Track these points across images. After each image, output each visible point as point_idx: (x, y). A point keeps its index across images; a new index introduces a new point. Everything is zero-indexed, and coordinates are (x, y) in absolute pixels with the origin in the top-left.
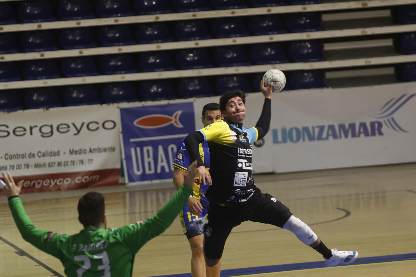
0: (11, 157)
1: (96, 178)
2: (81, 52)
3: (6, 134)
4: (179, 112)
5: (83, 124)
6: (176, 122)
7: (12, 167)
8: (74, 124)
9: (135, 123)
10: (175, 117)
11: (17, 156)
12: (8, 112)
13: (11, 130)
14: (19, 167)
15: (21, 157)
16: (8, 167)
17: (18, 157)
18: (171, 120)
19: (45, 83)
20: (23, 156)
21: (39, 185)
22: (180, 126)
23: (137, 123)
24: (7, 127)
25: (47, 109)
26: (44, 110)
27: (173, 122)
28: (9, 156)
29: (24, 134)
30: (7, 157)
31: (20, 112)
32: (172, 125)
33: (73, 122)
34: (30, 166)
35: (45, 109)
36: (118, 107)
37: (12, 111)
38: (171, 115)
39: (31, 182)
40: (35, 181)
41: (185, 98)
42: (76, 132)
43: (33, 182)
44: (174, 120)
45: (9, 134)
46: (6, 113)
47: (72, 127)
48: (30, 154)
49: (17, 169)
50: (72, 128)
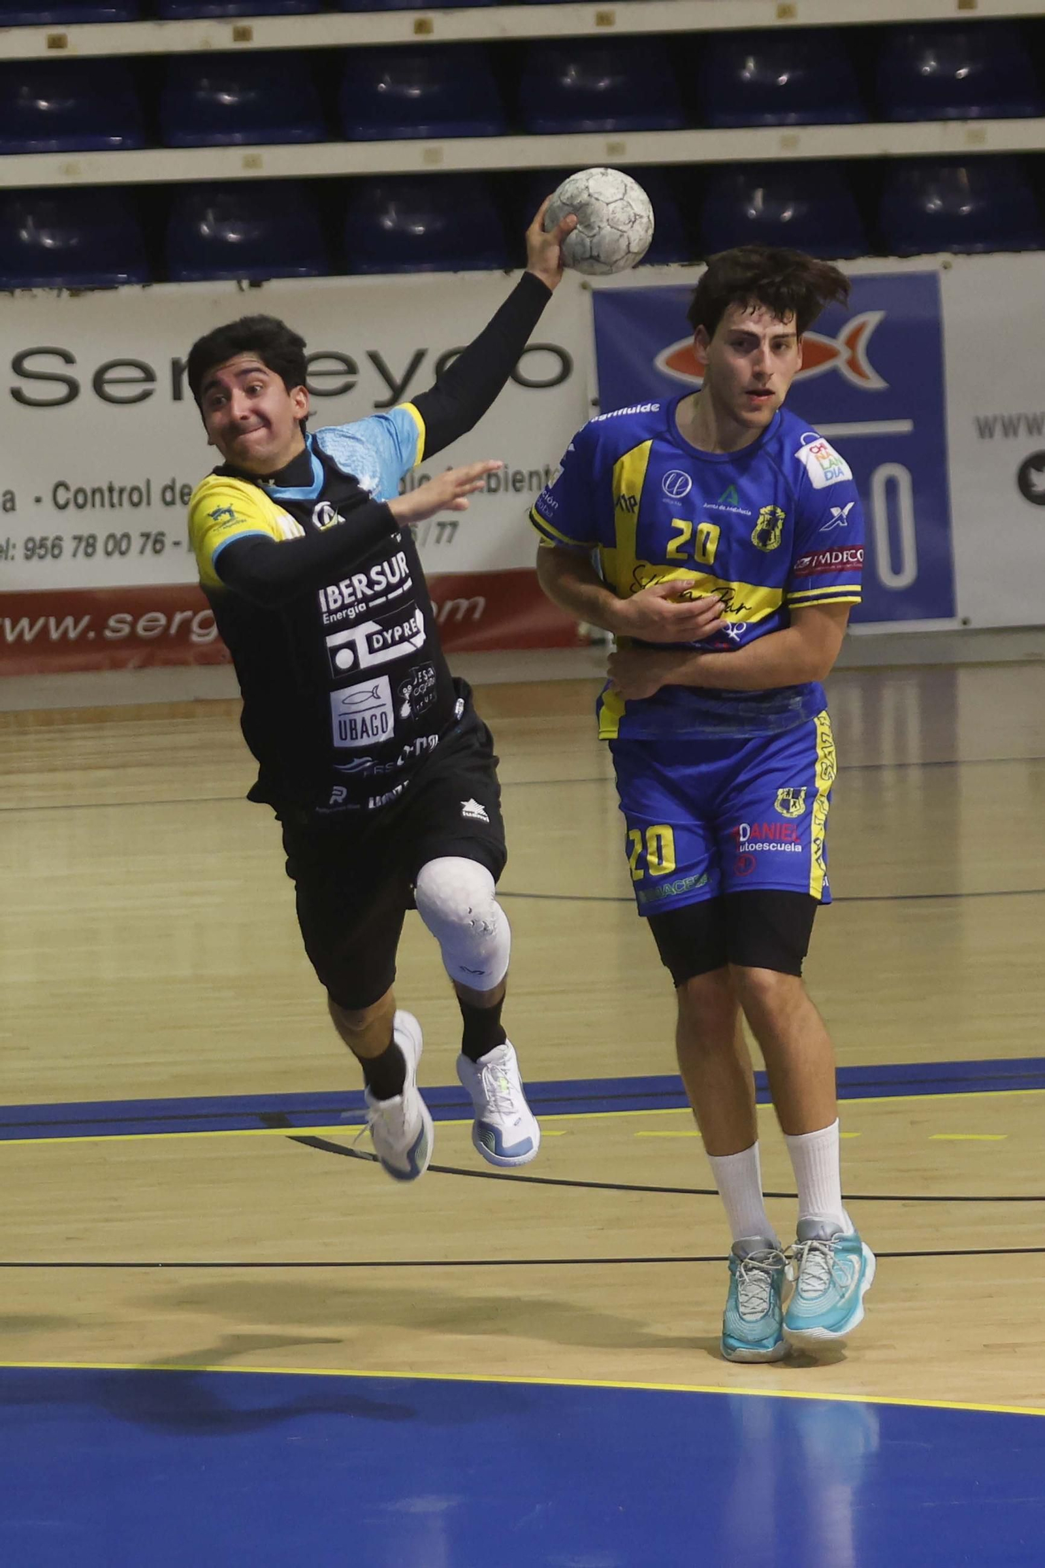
0: (80, 500)
1: (472, 609)
2: (421, 27)
3: (61, 390)
4: (872, 319)
5: (419, 356)
6: (853, 364)
7: (88, 544)
8: (374, 358)
9: (661, 362)
10: (851, 342)
11: (110, 496)
12: (75, 292)
13: (83, 374)
14: (118, 545)
15: (125, 496)
16: (68, 546)
17: (116, 500)
18: (832, 354)
19: (251, 163)
20: (137, 497)
21: (207, 635)
22: (874, 382)
23: (670, 363)
24: (68, 359)
25: (256, 284)
26: (241, 289)
27: (840, 363)
28: (71, 495)
29: (145, 395)
30: (62, 496)
31: (130, 293)
32: (834, 374)
33: (372, 348)
34: (168, 541)
35: (245, 284)
36: (584, 286)
37: (92, 290)
38: (833, 334)
39: (170, 620)
40: (189, 613)
41: (904, 255)
42: (385, 394)
43: (178, 617)
44: (845, 354)
45: (74, 390)
46: (65, 293)
47: (366, 369)
48: (171, 488)
49: (108, 554)
50: (367, 372)
